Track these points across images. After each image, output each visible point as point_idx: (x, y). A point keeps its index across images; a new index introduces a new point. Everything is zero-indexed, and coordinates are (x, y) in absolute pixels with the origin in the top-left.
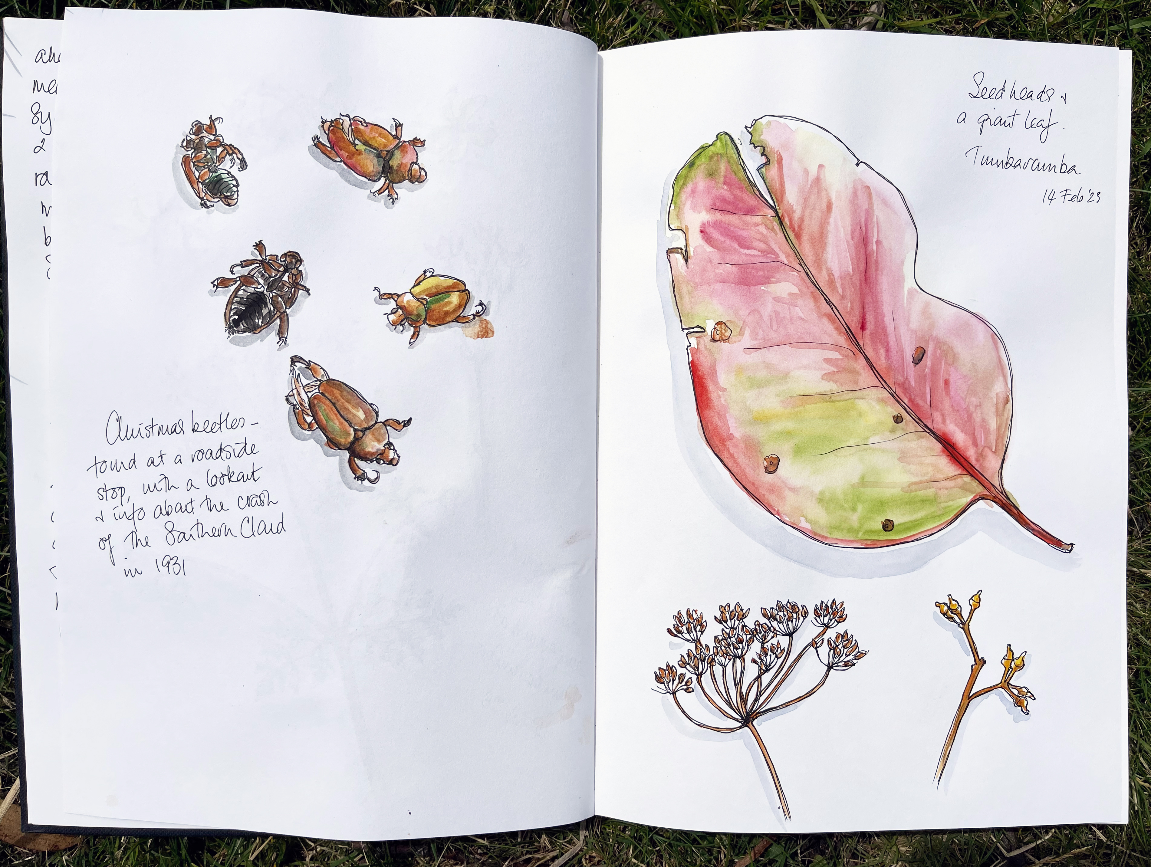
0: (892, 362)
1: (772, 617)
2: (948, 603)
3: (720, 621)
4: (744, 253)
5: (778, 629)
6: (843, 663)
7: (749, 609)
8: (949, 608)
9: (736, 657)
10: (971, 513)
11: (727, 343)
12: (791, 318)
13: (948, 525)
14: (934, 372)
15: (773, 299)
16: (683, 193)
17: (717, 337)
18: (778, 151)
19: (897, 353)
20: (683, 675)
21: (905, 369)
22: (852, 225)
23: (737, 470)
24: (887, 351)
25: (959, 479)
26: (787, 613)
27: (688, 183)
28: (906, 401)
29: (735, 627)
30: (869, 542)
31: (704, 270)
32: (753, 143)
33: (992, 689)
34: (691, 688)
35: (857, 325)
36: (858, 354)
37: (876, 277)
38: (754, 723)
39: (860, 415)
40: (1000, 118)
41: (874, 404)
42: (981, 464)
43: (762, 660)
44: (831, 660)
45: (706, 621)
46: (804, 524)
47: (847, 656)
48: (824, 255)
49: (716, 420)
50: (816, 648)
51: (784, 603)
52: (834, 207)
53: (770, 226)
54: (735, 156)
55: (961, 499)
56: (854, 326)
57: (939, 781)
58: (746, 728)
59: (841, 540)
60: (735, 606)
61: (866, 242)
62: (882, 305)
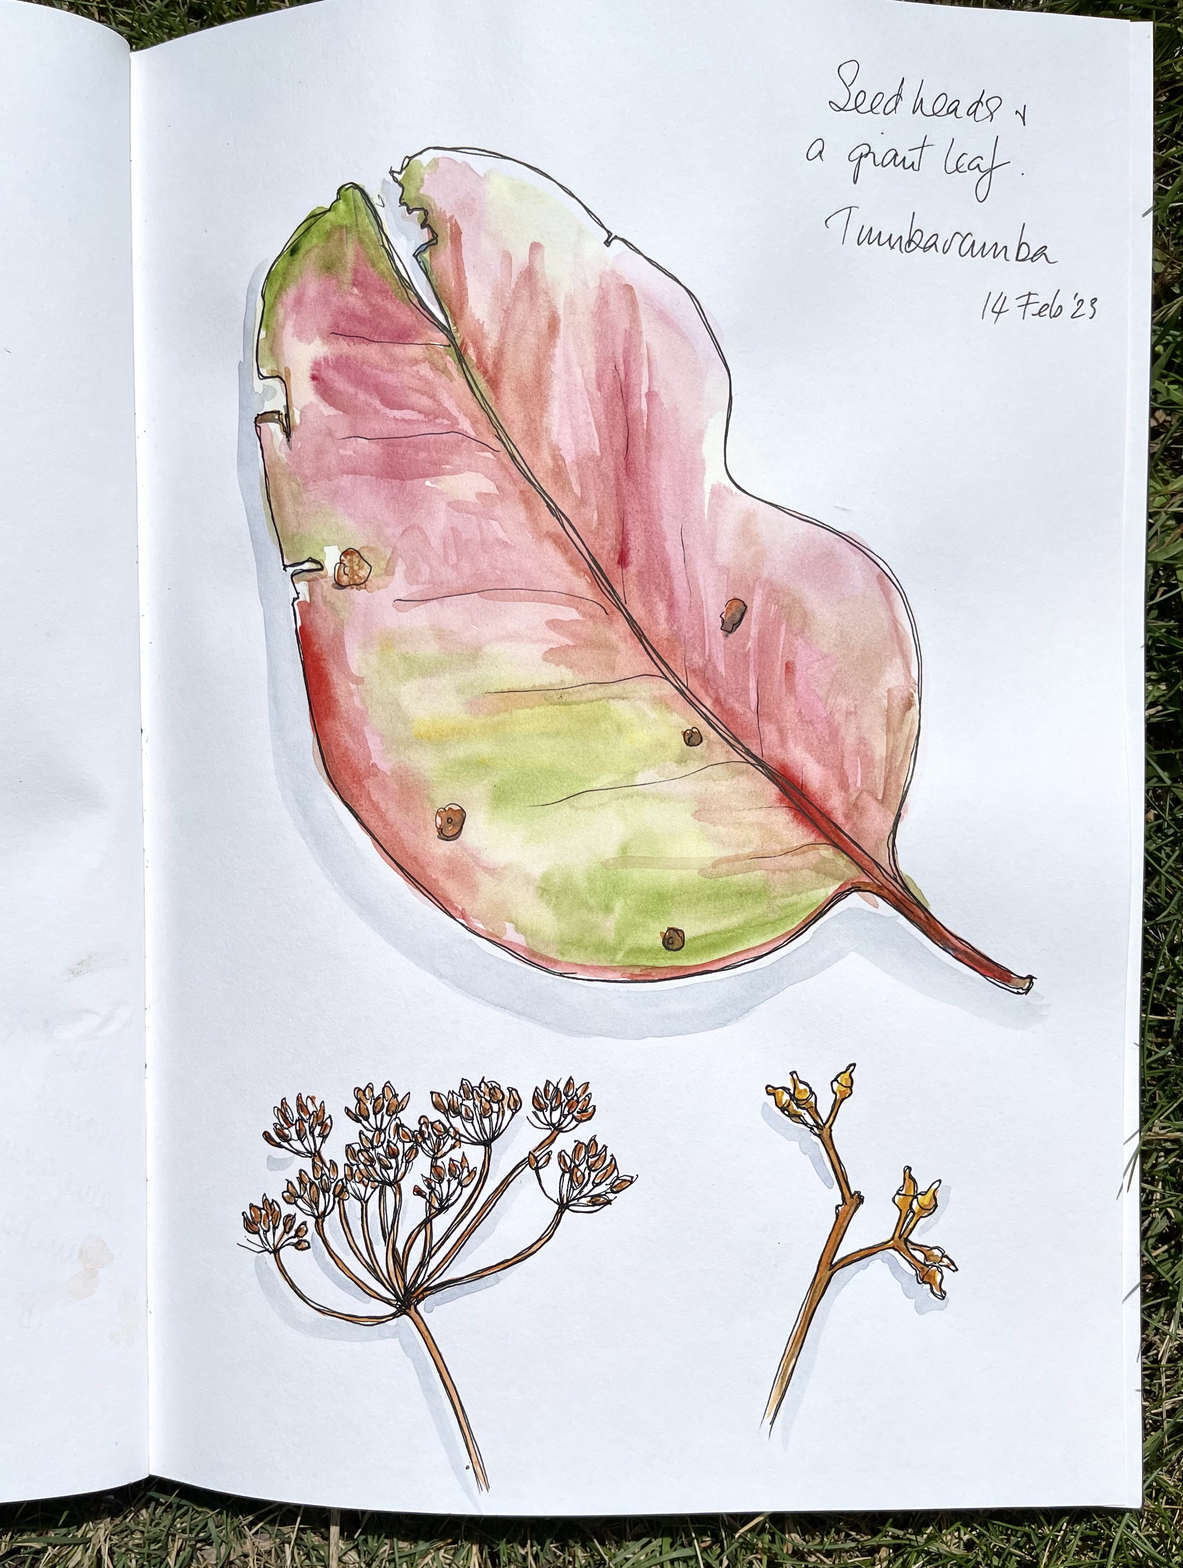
0: (680, 628)
1: (452, 1110)
2: (791, 1087)
3: (356, 1116)
4: (391, 416)
5: (462, 1131)
6: (589, 1199)
7: (409, 1093)
8: (792, 1097)
9: (385, 1183)
10: (835, 917)
11: (363, 591)
12: (483, 543)
13: (790, 940)
14: (764, 647)
15: (449, 504)
16: (279, 305)
17: (345, 579)
18: (452, 217)
19: (690, 611)
20: (291, 1218)
21: (707, 642)
22: (598, 362)
23: (385, 834)
24: (671, 606)
25: (810, 853)
26: (481, 1102)
27: (289, 286)
28: (708, 703)
29: (383, 1127)
30: (637, 971)
31: (320, 452)
32: (405, 204)
33: (875, 1250)
34: (305, 1241)
35: (612, 555)
36: (613, 612)
37: (647, 465)
38: (420, 1307)
39: (620, 729)
40: (893, 152)
41: (646, 707)
42: (854, 824)
43: (433, 1189)
44: (564, 1192)
45: (330, 1117)
46: (511, 935)
47: (596, 1185)
48: (545, 419)
49: (347, 739)
50: (537, 1170)
51: (475, 1083)
52: (562, 326)
53: (440, 363)
54: (373, 230)
55: (814, 892)
56: (607, 558)
57: (772, 1423)
58: (404, 1316)
59: (583, 967)
60: (383, 1089)
61: (627, 394)
62: (661, 518)
